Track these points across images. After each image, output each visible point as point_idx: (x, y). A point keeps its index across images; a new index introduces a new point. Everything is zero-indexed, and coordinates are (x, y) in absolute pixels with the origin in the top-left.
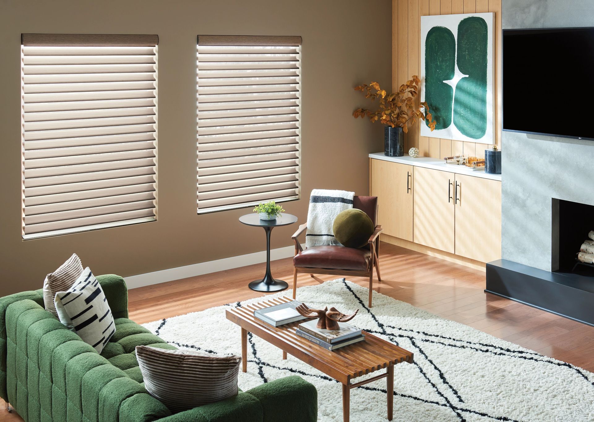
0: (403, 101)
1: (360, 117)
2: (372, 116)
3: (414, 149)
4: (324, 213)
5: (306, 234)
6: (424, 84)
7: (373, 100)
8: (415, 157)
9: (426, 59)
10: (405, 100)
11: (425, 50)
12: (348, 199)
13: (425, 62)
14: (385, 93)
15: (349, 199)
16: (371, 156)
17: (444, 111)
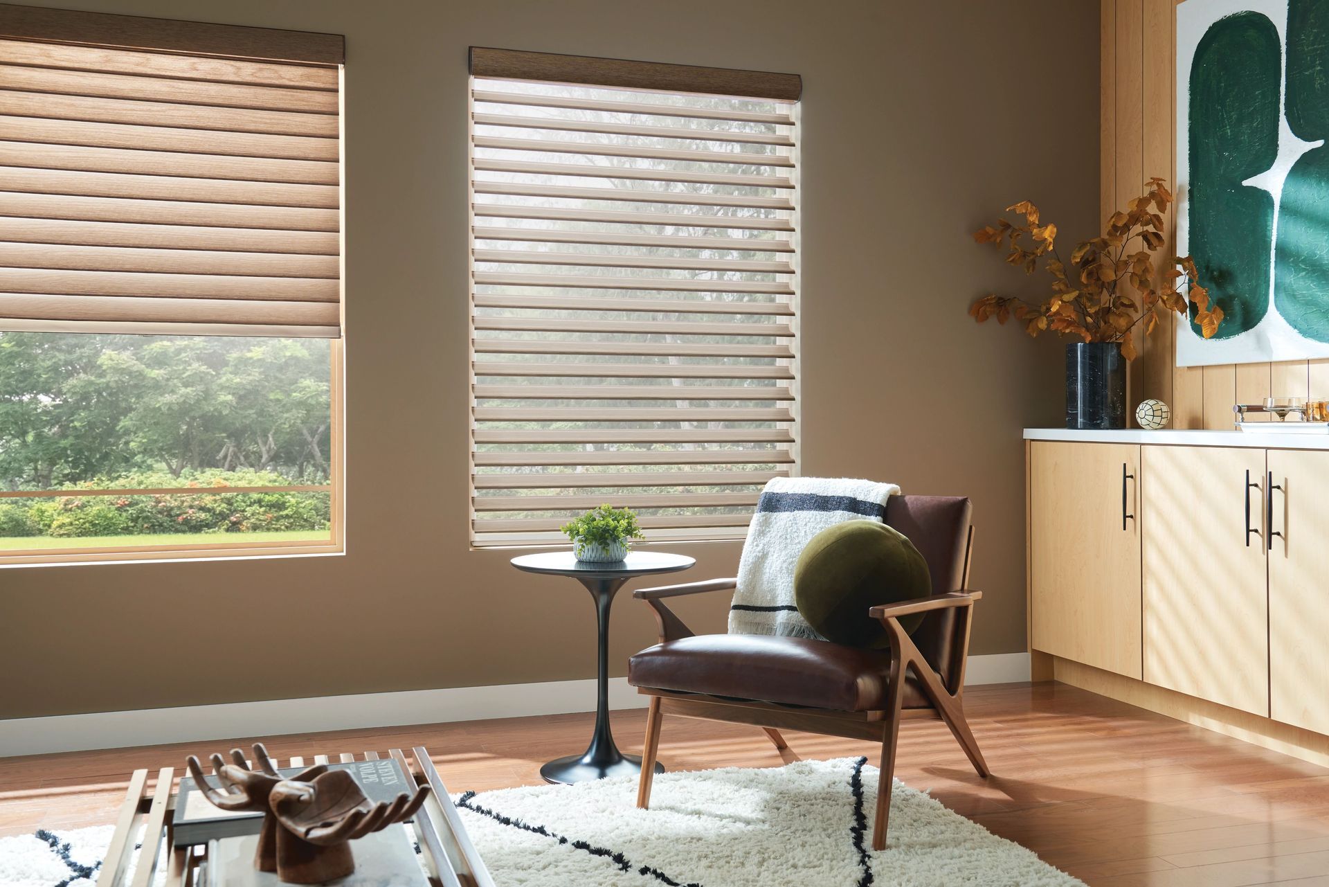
0: (1119, 266)
1: (993, 320)
2: (1028, 317)
3: (1152, 402)
4: (789, 541)
5: (733, 604)
6: (1185, 205)
7: (1031, 268)
8: (1155, 426)
9: (1190, 130)
10: (1126, 263)
11: (1188, 104)
12: (869, 500)
13: (1188, 139)
14: (1052, 232)
15: (871, 501)
16: (1030, 433)
17: (1245, 275)
